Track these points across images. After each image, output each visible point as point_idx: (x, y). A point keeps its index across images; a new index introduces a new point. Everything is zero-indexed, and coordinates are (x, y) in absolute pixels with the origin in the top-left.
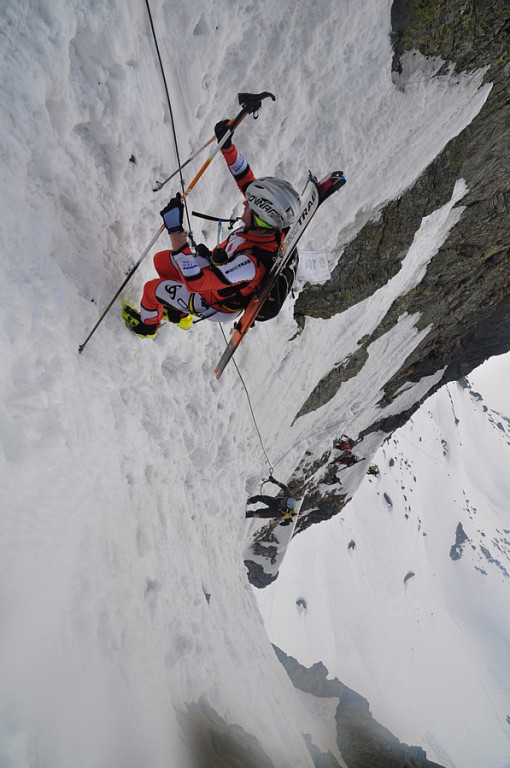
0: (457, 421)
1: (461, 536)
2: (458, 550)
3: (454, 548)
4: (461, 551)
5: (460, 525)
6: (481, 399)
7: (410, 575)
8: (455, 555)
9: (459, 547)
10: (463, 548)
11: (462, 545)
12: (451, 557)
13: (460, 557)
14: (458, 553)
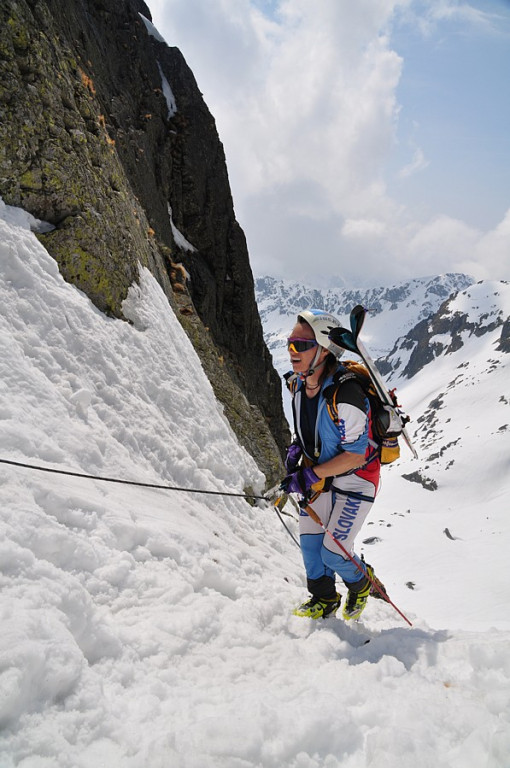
1: (414, 477)
2: (428, 483)
3: (425, 486)
4: (428, 480)
5: (404, 476)
8: (433, 486)
9: (425, 481)
10: (427, 477)
11: (423, 477)
12: (433, 490)
13: (435, 482)
14: (431, 483)
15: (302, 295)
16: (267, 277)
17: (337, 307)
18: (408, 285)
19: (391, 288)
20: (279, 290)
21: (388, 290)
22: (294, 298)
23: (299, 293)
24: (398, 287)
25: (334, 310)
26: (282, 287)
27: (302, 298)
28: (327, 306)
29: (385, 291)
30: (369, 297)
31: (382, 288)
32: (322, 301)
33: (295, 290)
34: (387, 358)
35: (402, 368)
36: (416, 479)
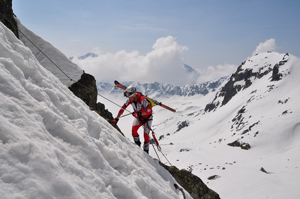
0: (171, 144)
1: (235, 144)
2: (244, 146)
3: (243, 148)
4: (244, 144)
5: (229, 144)
6: (163, 136)
7: (263, 170)
9: (242, 145)
10: (243, 143)
11: (241, 143)
12: (248, 149)
13: (249, 144)
14: (246, 146)
15: (172, 89)
16: (156, 82)
17: (188, 93)
18: (219, 80)
19: (211, 82)
20: (161, 88)
21: (210, 83)
22: (168, 91)
23: (170, 88)
24: (215, 81)
25: (186, 94)
26: (163, 86)
27: (172, 90)
28: (183, 93)
29: (209, 84)
30: (202, 87)
31: (208, 83)
32: (181, 91)
33: (169, 87)
34: (213, 102)
35: (221, 104)
36: (236, 144)
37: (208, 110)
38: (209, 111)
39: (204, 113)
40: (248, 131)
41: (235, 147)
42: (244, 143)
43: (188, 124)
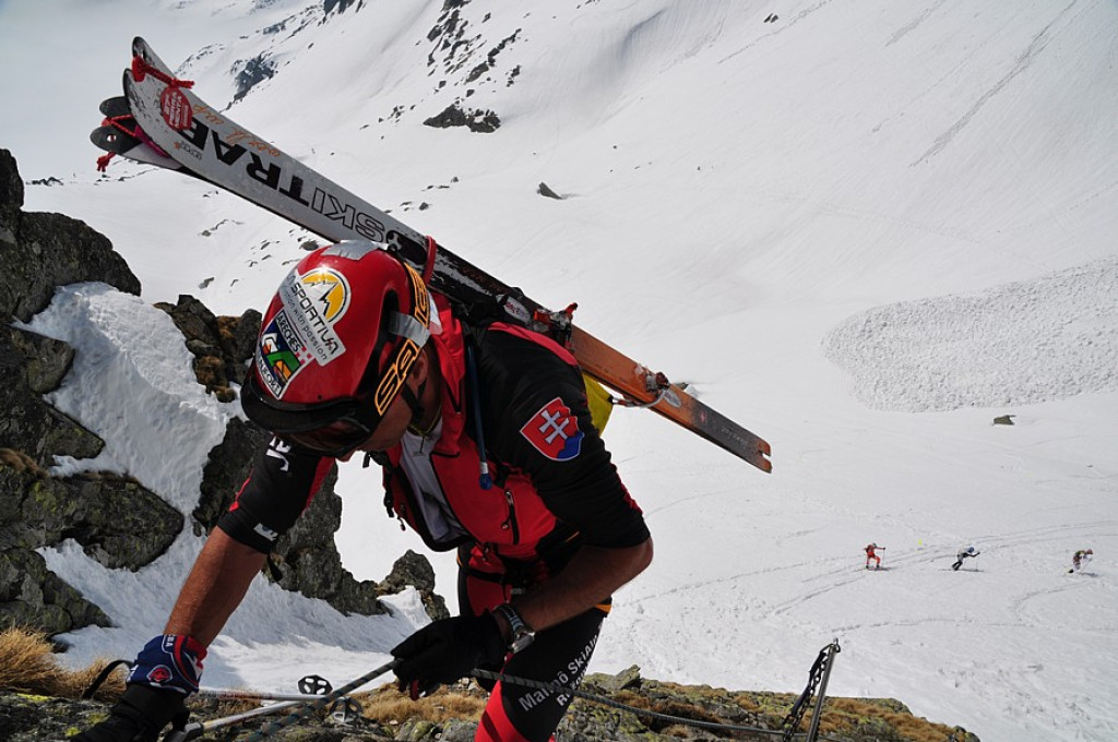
1: (450, 117)
2: (479, 120)
3: (476, 128)
4: (479, 113)
5: (430, 122)
7: (544, 190)
8: (490, 123)
9: (472, 118)
10: (474, 111)
11: (467, 113)
12: (493, 130)
13: (493, 113)
14: (485, 119)
36: (452, 120)
37: (338, 4)
38: (342, 10)
39: (324, 19)
40: (487, 69)
41: (451, 127)
42: (478, 111)
43: (272, 69)
